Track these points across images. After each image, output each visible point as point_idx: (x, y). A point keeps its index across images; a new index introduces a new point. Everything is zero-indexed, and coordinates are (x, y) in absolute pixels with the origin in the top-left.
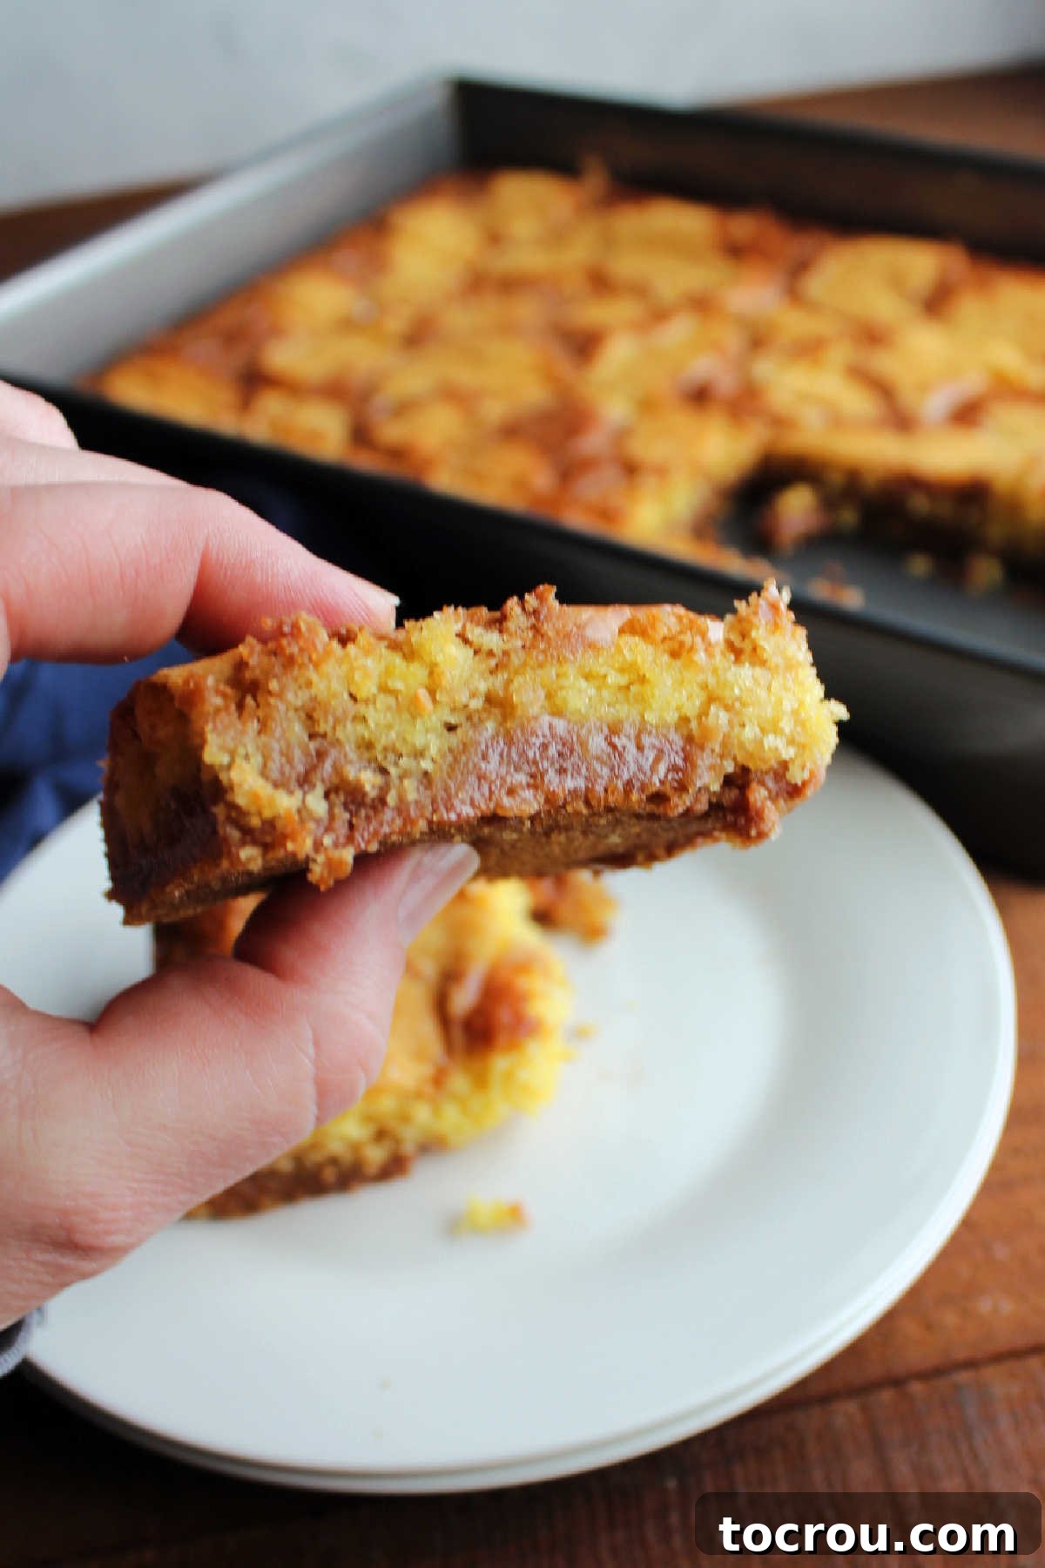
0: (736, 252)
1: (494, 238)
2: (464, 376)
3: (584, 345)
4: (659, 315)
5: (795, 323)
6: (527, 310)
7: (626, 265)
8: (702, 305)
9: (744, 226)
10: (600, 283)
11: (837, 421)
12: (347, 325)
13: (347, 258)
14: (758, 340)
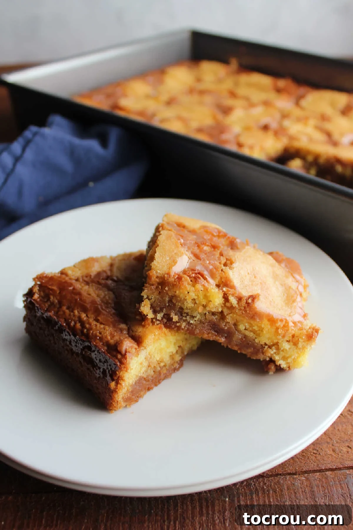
0: (279, 91)
1: (199, 80)
2: (185, 114)
3: (227, 111)
4: (251, 105)
5: (297, 112)
6: (208, 99)
7: (242, 91)
8: (266, 104)
9: (282, 83)
10: (233, 95)
11: (311, 140)
12: (148, 97)
13: (151, 79)
14: (285, 116)
